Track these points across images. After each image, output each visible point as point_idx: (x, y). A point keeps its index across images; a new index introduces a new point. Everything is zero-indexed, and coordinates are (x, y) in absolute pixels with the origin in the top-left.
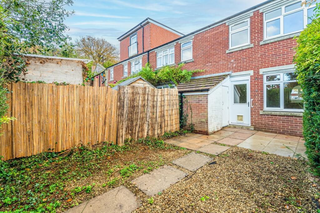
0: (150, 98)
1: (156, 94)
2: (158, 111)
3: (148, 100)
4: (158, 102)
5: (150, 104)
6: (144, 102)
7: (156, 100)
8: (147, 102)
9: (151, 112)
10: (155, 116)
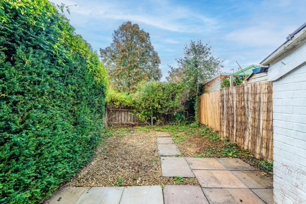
0: (250, 98)
1: (258, 91)
2: (261, 118)
3: (247, 101)
4: (262, 104)
5: (251, 106)
6: (243, 104)
7: (257, 100)
8: (247, 103)
9: (252, 117)
10: (256, 124)
